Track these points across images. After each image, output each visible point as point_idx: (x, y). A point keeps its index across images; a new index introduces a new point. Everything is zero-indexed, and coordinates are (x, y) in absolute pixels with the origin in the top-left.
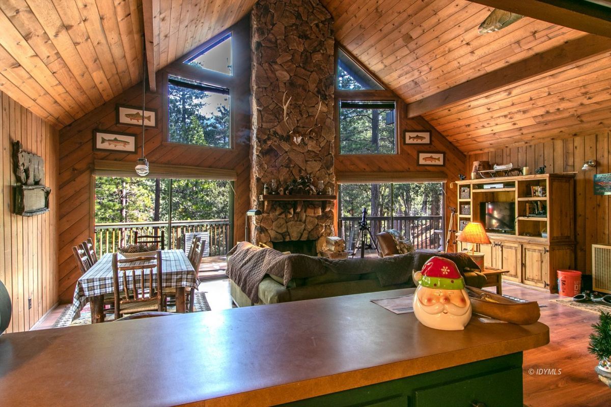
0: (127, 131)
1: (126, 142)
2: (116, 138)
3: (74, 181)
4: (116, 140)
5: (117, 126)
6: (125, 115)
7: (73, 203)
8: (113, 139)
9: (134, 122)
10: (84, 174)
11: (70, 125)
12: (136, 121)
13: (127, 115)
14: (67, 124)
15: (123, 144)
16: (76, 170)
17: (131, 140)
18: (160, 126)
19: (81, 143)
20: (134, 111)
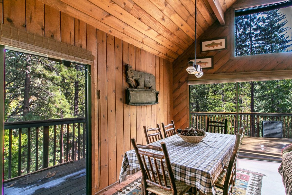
0: (207, 55)
1: (206, 62)
2: (200, 61)
3: (180, 88)
4: (200, 62)
5: (201, 54)
6: (206, 46)
7: (179, 100)
8: (199, 62)
9: (211, 48)
10: (184, 84)
11: (177, 59)
12: (212, 47)
13: (207, 46)
14: (176, 58)
15: (204, 64)
16: (180, 82)
17: (209, 60)
18: (228, 47)
19: (182, 67)
20: (211, 42)
